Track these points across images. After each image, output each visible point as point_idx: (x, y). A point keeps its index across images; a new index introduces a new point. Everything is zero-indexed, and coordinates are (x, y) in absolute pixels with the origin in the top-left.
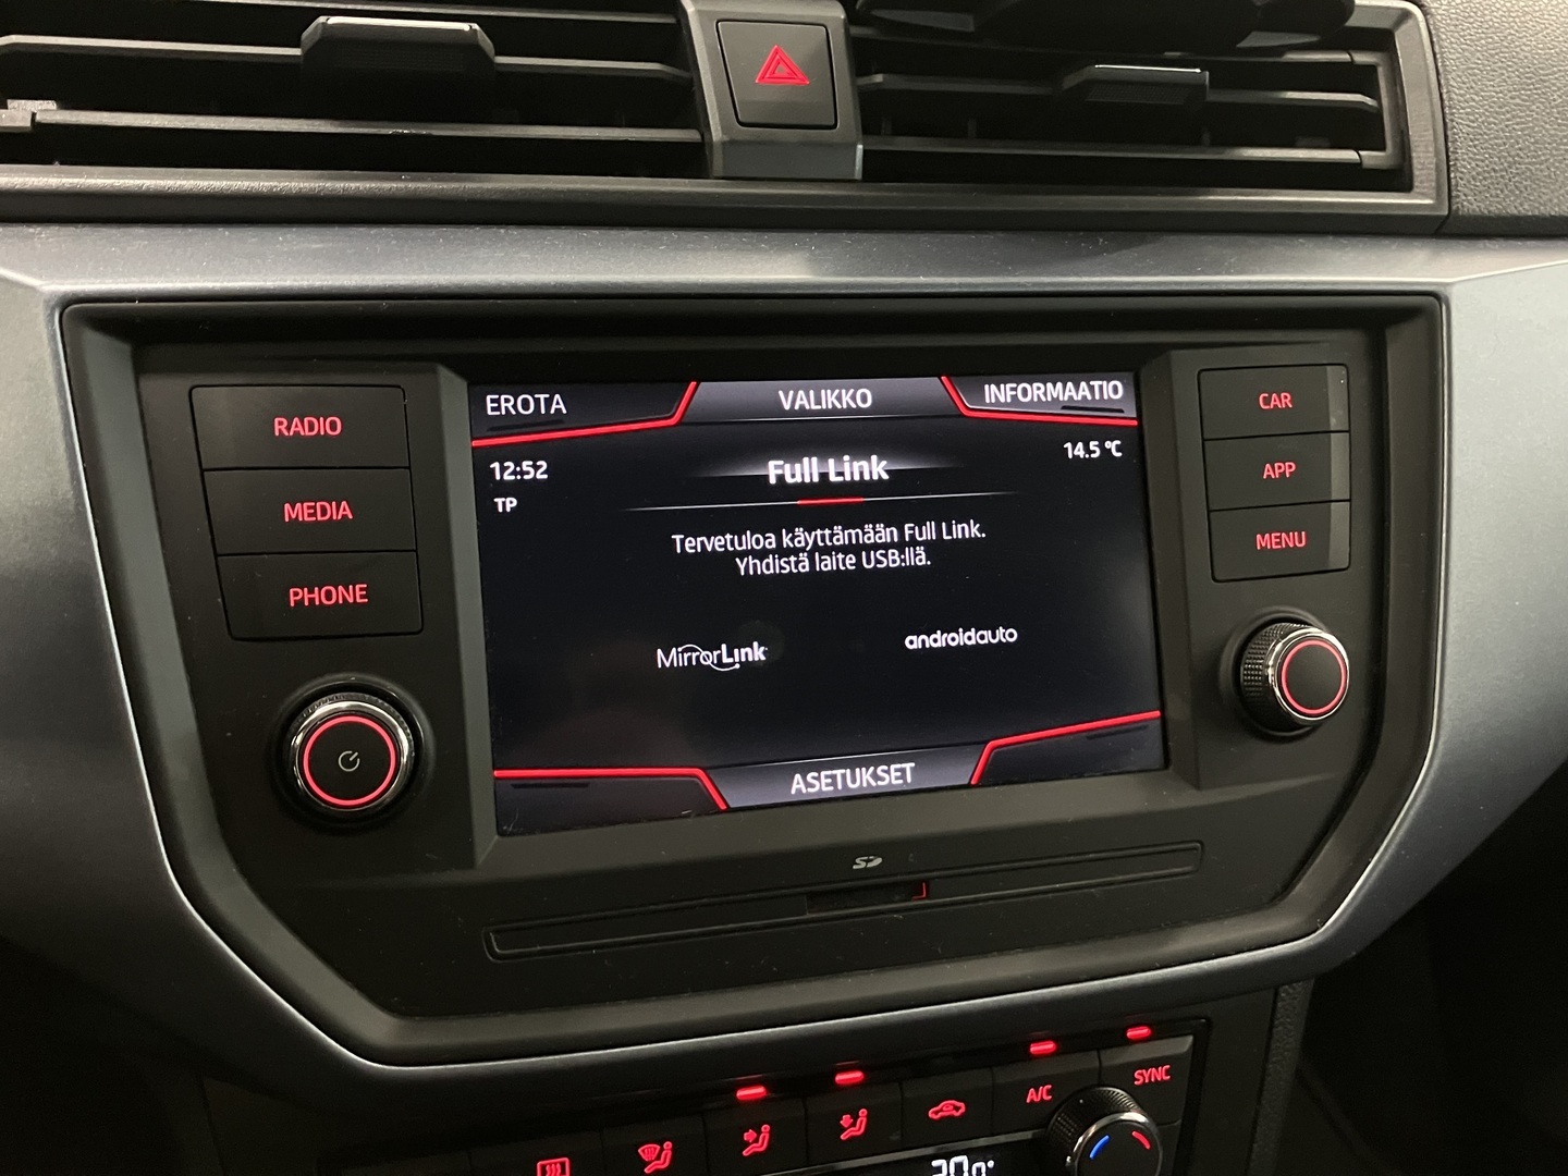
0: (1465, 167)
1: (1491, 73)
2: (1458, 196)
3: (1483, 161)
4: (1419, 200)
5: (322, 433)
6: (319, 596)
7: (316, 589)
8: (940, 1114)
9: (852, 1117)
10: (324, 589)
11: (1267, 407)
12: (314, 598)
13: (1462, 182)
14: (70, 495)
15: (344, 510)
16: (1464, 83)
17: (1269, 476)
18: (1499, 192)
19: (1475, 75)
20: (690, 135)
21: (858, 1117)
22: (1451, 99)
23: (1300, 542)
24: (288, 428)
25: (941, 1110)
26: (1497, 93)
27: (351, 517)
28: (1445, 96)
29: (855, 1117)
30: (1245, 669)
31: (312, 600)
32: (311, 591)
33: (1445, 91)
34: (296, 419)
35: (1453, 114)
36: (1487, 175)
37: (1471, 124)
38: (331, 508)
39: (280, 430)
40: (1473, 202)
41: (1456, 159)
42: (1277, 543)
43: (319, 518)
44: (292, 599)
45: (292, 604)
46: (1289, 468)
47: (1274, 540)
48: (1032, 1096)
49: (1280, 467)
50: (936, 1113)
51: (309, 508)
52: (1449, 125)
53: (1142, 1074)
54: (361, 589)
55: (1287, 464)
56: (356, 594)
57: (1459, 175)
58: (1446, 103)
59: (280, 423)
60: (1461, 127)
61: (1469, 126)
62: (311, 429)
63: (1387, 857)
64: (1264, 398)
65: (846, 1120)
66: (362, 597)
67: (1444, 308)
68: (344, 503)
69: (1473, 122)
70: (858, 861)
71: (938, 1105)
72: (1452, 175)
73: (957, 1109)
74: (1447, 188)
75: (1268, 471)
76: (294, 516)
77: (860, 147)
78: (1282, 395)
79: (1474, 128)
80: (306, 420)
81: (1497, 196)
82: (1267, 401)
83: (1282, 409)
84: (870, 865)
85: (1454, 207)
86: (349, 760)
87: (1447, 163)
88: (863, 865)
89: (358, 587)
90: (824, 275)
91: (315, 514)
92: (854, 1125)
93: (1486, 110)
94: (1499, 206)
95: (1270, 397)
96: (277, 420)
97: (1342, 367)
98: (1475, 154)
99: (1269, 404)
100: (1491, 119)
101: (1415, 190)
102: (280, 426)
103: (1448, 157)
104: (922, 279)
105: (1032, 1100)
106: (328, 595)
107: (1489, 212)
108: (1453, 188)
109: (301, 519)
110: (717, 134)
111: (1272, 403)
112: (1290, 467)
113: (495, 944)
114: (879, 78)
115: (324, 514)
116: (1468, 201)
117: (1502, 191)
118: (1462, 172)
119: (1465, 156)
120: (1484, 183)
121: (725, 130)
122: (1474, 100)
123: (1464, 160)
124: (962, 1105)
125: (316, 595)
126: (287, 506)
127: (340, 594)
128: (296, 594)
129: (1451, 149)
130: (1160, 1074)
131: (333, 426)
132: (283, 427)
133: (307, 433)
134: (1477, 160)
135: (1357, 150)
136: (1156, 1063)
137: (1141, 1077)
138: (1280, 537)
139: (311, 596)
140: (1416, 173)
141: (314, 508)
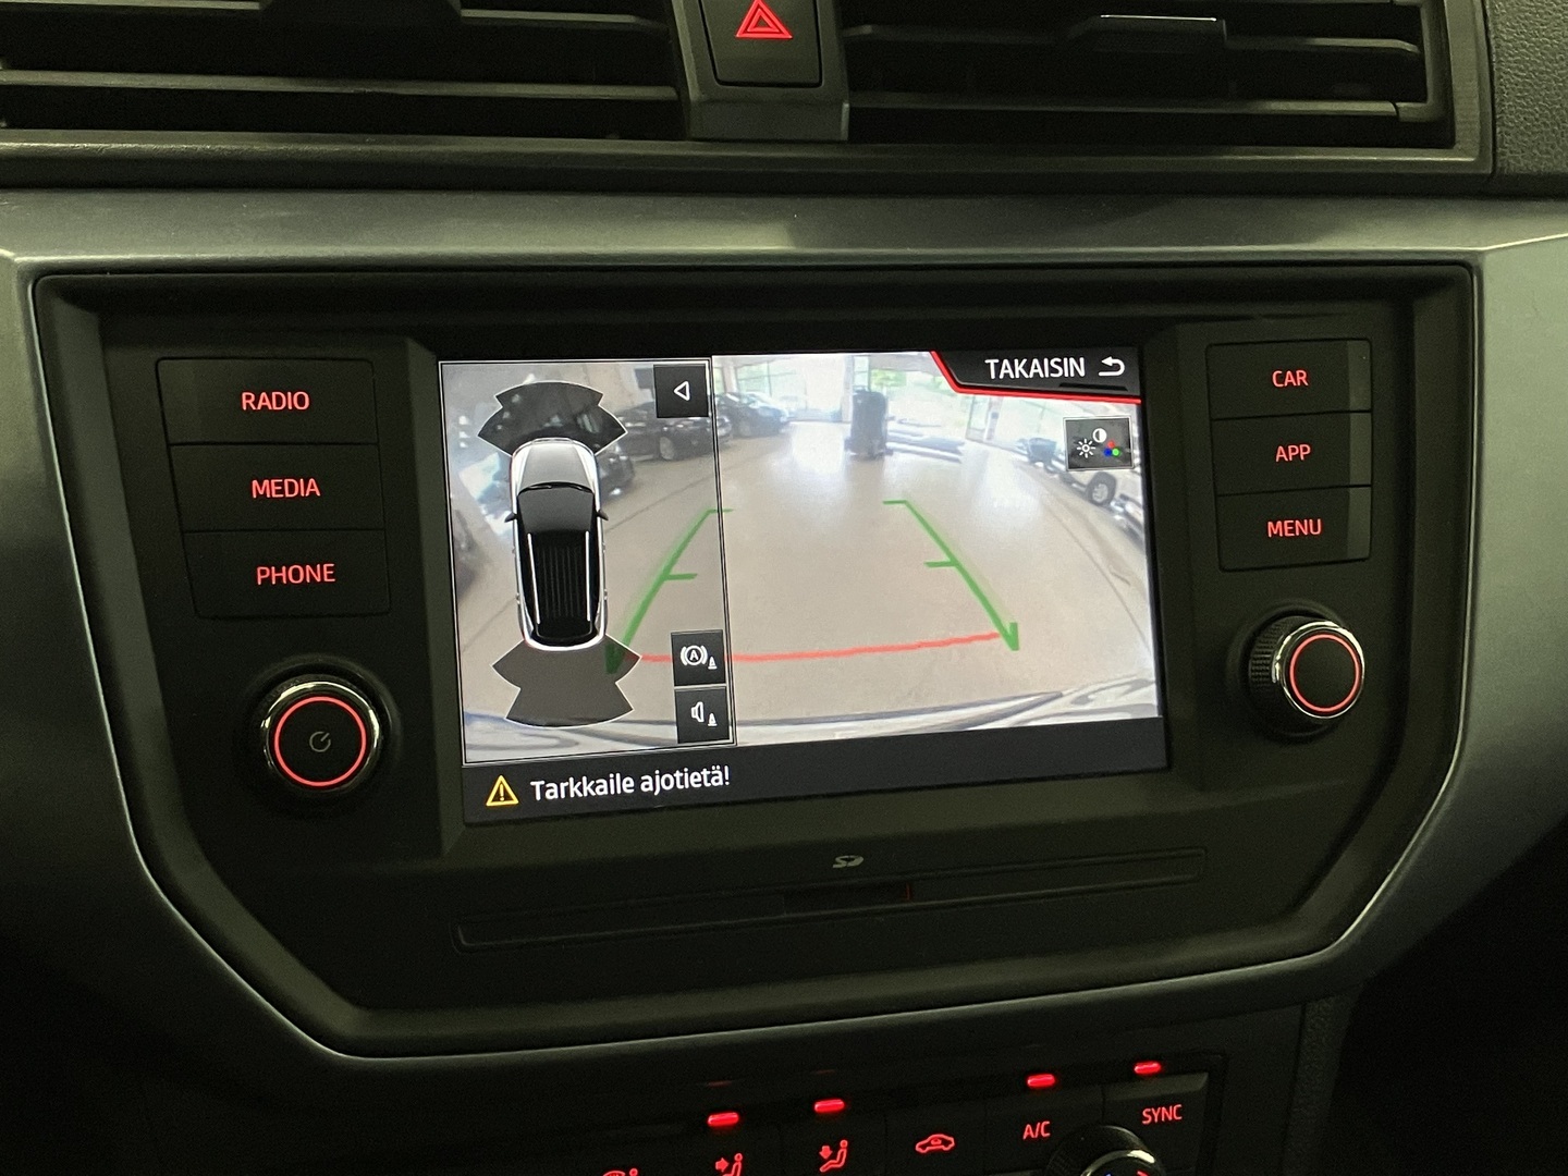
0: (1512, 121)
1: (1545, 16)
2: (1503, 154)
3: (1532, 114)
4: (1459, 157)
5: (290, 408)
6: (286, 574)
7: (284, 568)
8: (928, 1148)
9: (831, 1149)
10: (291, 569)
11: (1281, 385)
12: (281, 577)
13: (1508, 138)
14: (42, 469)
15: (312, 487)
16: (1514, 28)
17: (1282, 459)
18: (1549, 148)
19: (1526, 18)
20: (666, 93)
21: (839, 1148)
22: (1498, 46)
23: (1316, 530)
24: (256, 403)
25: (929, 1144)
26: (1550, 38)
27: (318, 494)
28: (1492, 42)
29: (835, 1148)
30: (1253, 664)
31: (279, 579)
32: (278, 570)
33: (1493, 36)
34: (264, 394)
35: (1500, 62)
36: (1536, 130)
37: (1520, 74)
38: (299, 485)
39: (248, 404)
40: (1519, 159)
41: (1503, 112)
42: (1290, 531)
43: (287, 495)
44: (260, 577)
45: (259, 583)
46: (1303, 450)
47: (1286, 528)
48: (1028, 1131)
49: (1294, 450)
50: (923, 1147)
51: (277, 484)
52: (1496, 74)
53: (1150, 1113)
54: (329, 569)
55: (1301, 446)
56: (323, 573)
57: (1505, 129)
58: (1494, 50)
59: (248, 398)
60: (1508, 76)
61: (1518, 76)
62: (279, 404)
63: (1407, 867)
64: (1278, 375)
65: (825, 1151)
66: (329, 576)
67: (1475, 278)
68: (312, 480)
69: (1522, 71)
70: (838, 859)
71: (925, 1138)
72: (1498, 130)
73: (946, 1143)
74: (1491, 142)
75: (1280, 453)
76: (261, 493)
77: (846, 106)
78: (1298, 372)
79: (1522, 77)
80: (274, 394)
81: (1548, 153)
82: (1281, 379)
83: (1297, 386)
84: (850, 864)
85: (1499, 165)
86: (320, 741)
87: (1492, 117)
88: (843, 864)
89: (325, 566)
90: (807, 246)
91: (282, 491)
92: (833, 1157)
93: (1538, 58)
94: (1551, 164)
95: (1285, 374)
96: (244, 395)
97: (1365, 342)
98: (1523, 107)
99: (1283, 383)
100: (1543, 68)
101: (1458, 146)
102: (247, 400)
103: (1493, 108)
104: (909, 251)
105: (1029, 1137)
106: (296, 574)
107: (1539, 171)
108: (1498, 144)
109: (268, 496)
110: (694, 93)
111: (1287, 381)
112: (1305, 449)
113: (461, 937)
114: (867, 29)
115: (291, 491)
116: (1515, 158)
117: (1553, 147)
118: (1508, 126)
119: (1513, 109)
120: (1534, 138)
121: (703, 86)
122: (1524, 47)
123: (1511, 113)
124: (952, 1139)
125: (283, 574)
126: (255, 483)
127: (306, 573)
128: (263, 572)
129: (1498, 101)
130: (1171, 1113)
131: (301, 400)
132: (250, 402)
133: (275, 408)
134: (1525, 112)
135: (1393, 102)
136: (1166, 1102)
137: (1149, 1116)
138: (1293, 525)
139: (278, 575)
140: (1458, 127)
141: (282, 484)
